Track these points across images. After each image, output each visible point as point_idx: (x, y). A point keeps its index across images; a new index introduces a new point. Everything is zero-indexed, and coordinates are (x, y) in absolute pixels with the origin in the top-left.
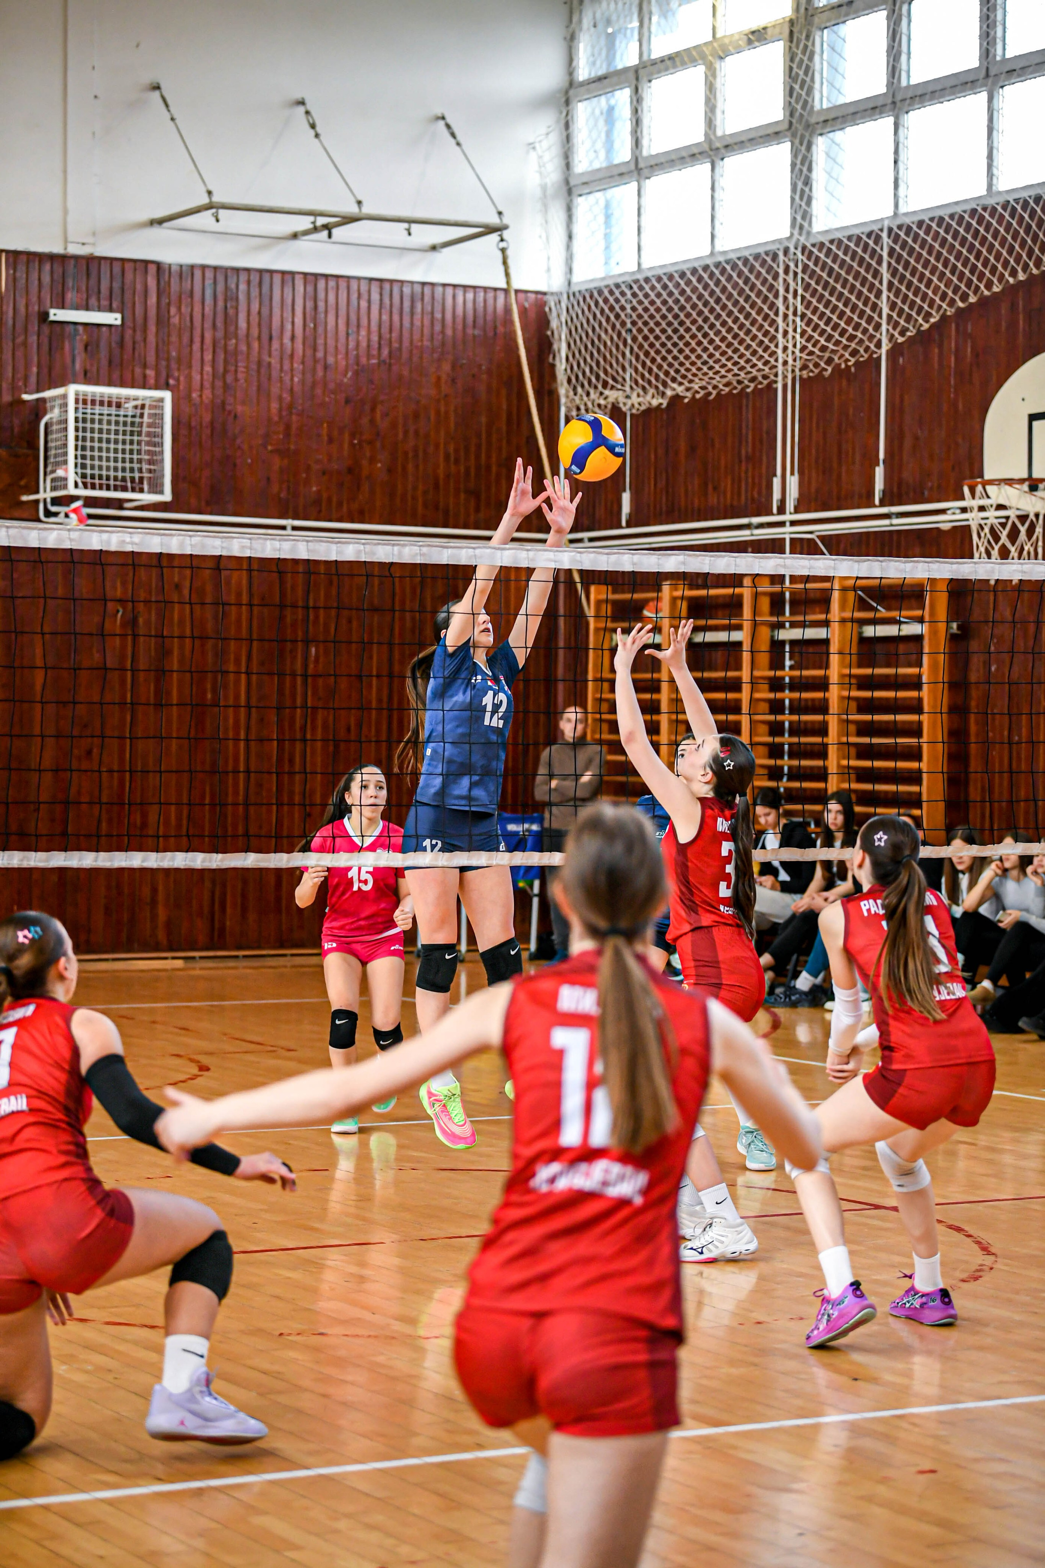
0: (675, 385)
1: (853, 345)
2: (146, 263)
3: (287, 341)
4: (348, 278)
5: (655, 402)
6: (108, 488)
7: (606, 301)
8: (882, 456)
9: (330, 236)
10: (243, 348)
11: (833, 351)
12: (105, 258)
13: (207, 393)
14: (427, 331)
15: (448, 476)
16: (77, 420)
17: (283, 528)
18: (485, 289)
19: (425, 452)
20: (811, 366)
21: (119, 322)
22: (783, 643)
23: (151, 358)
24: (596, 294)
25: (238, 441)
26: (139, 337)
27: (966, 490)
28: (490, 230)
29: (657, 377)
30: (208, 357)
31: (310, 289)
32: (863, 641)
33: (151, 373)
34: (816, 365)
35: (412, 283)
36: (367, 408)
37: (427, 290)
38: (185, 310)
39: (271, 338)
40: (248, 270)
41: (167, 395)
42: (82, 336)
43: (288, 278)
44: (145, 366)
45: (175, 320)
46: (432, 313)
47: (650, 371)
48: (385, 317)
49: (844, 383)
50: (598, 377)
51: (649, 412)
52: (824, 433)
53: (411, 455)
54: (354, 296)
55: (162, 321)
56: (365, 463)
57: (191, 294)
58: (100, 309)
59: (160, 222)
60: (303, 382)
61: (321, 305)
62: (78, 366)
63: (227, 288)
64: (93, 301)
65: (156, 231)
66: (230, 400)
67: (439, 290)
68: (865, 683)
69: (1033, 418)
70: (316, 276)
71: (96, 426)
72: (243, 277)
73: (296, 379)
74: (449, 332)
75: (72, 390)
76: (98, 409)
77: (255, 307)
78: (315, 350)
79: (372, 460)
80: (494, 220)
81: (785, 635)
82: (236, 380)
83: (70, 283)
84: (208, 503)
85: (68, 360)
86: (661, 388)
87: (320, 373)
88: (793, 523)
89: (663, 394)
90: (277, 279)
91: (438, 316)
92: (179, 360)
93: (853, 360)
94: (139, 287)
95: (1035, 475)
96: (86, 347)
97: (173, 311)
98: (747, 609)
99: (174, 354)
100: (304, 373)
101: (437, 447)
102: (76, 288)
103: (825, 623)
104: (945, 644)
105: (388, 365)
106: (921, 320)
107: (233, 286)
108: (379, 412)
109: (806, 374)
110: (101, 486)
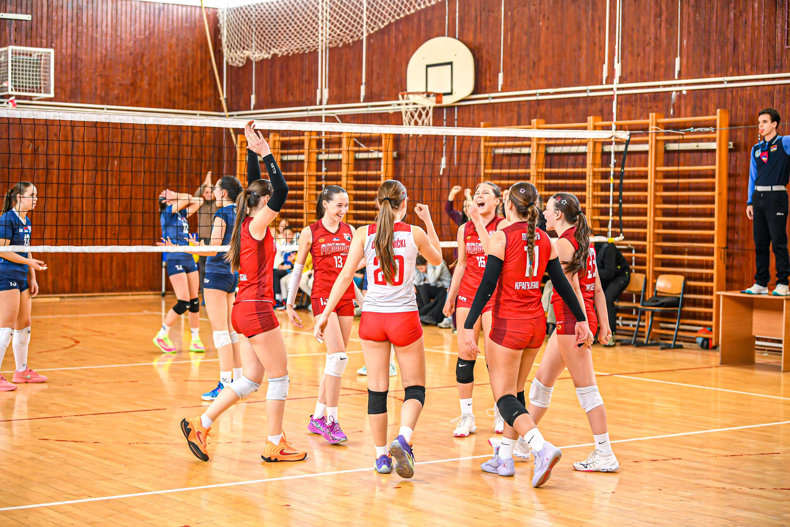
0: (274, 49)
1: (351, 34)
3: (104, 28)
5: (266, 56)
6: (26, 91)
7: (244, 12)
8: (364, 80)
10: (85, 30)
11: (342, 36)
13: (69, 50)
14: (165, 24)
15: (175, 87)
16: (12, 61)
17: (103, 109)
18: (191, 6)
19: (165, 76)
20: (333, 42)
21: (30, 19)
22: (321, 161)
23: (44, 35)
24: (239, 9)
25: (83, 71)
26: (39, 25)
27: (400, 96)
29: (267, 46)
30: (69, 34)
31: (114, 5)
32: (356, 160)
33: (44, 41)
34: (336, 42)
36: (140, 56)
37: (166, 6)
38: (60, 14)
39: (97, 26)
41: (52, 51)
42: (14, 25)
44: (42, 38)
45: (55, 18)
46: (168, 16)
47: (264, 43)
48: (147, 18)
49: (348, 50)
50: (240, 45)
51: (263, 61)
52: (339, 71)
53: (159, 77)
54: (134, 9)
55: (49, 18)
56: (138, 81)
57: (62, 7)
58: (22, 13)
60: (111, 45)
61: (119, 12)
62: (12, 38)
63: (78, 4)
64: (19, 10)
66: (79, 53)
67: (171, 6)
69: (428, 66)
71: (21, 64)
73: (108, 44)
74: (175, 24)
75: (10, 48)
76: (21, 57)
77: (90, 12)
78: (116, 31)
79: (142, 80)
81: (323, 157)
82: (82, 44)
83: (9, 1)
84: (69, 98)
85: (8, 36)
86: (268, 50)
87: (119, 42)
88: (326, 109)
89: (269, 53)
91: (170, 17)
92: (57, 36)
93: (351, 41)
94: (39, 3)
95: (429, 91)
96: (16, 29)
97: (54, 14)
98: (306, 146)
99: (54, 33)
100: (112, 41)
101: (170, 74)
102: (11, 4)
103: (340, 152)
104: (390, 161)
105: (149, 38)
106: (380, 24)
107: (80, 3)
108: (145, 59)
109: (331, 45)
110: (23, 91)
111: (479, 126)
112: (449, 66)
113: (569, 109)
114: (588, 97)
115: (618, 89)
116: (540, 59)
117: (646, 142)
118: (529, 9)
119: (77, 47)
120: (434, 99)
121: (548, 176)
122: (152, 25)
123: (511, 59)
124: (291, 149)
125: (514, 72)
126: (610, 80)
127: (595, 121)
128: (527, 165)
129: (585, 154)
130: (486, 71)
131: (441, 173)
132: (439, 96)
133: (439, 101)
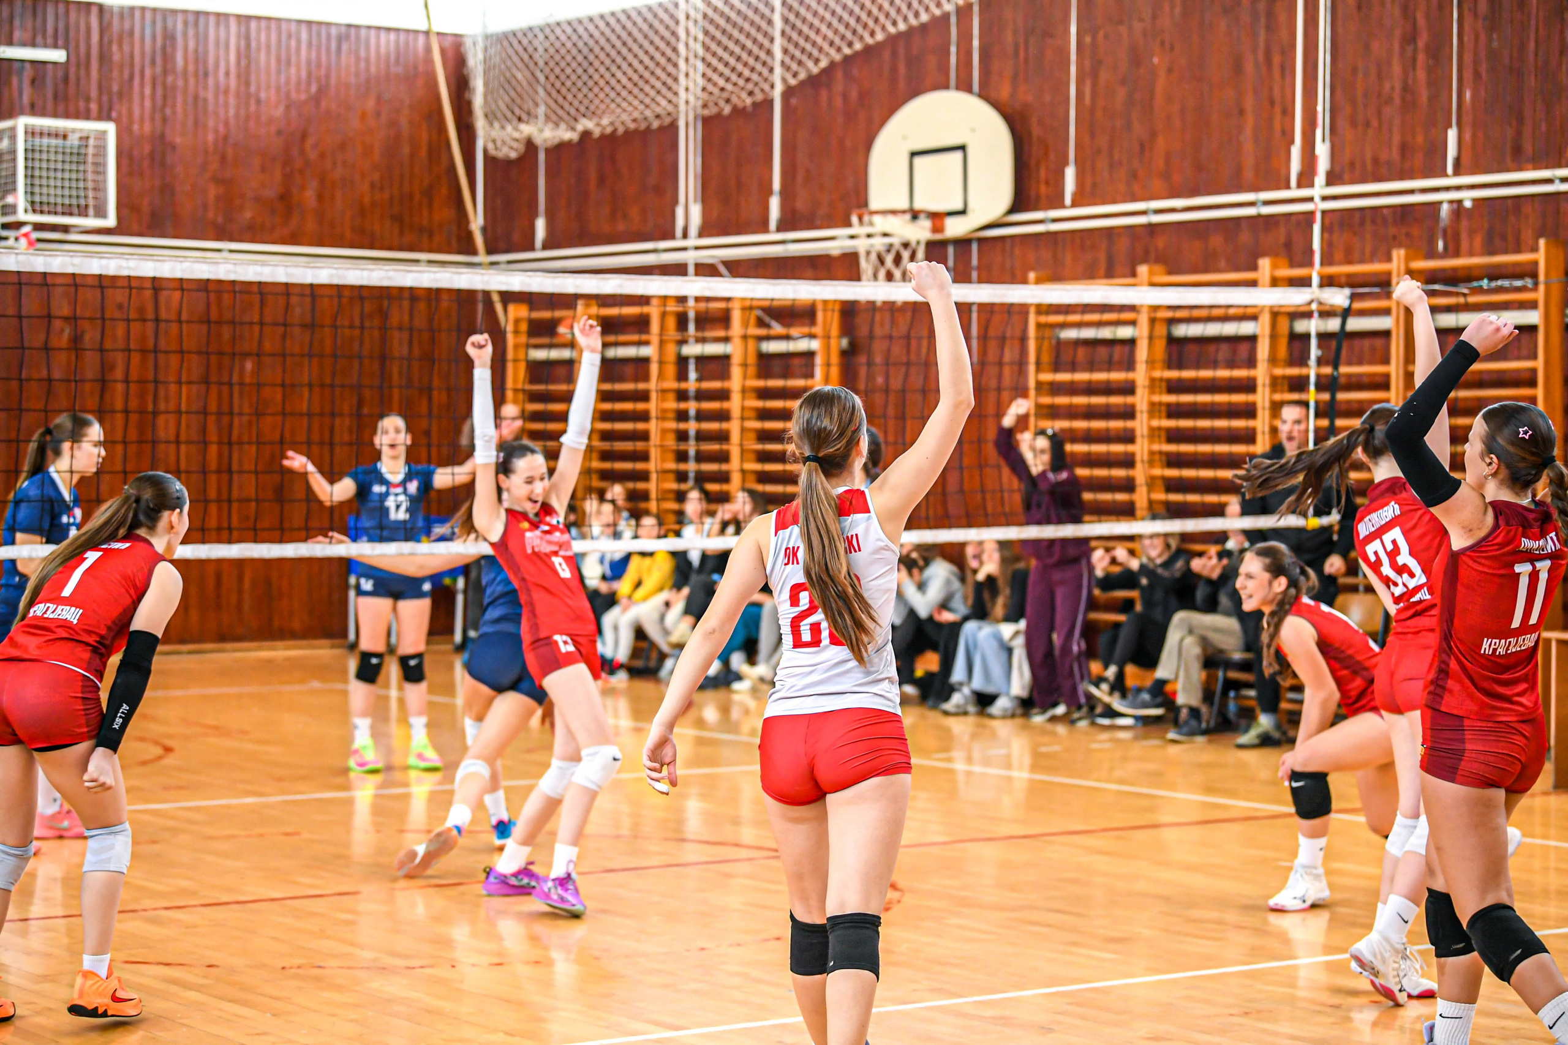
0: (585, 121)
1: (749, 87)
2: (89, 4)
3: (222, 78)
4: (279, 20)
5: (567, 136)
6: (56, 213)
7: (520, 42)
8: (777, 185)
10: (181, 83)
11: (731, 92)
13: (147, 127)
14: (353, 69)
15: (373, 203)
16: (26, 150)
17: (219, 250)
18: (408, 31)
19: (352, 180)
20: (711, 104)
21: (64, 59)
22: (687, 359)
23: (94, 93)
24: (510, 37)
25: (176, 171)
26: (82, 72)
27: (854, 219)
29: (568, 113)
30: (148, 91)
31: (243, 29)
32: (763, 357)
33: (94, 106)
34: (716, 104)
35: (338, 25)
36: (298, 138)
37: (352, 32)
38: (126, 48)
39: (206, 74)
40: (184, 12)
41: (110, 128)
42: (28, 72)
43: (223, 19)
44: (88, 99)
45: (116, 57)
46: (357, 51)
47: (562, 108)
48: (314, 55)
49: (742, 122)
50: (513, 113)
51: (561, 145)
52: (724, 167)
53: (339, 183)
54: (285, 38)
55: (105, 57)
56: (295, 191)
57: (131, 33)
58: (45, 46)
60: (237, 115)
61: (253, 44)
62: (26, 100)
63: (165, 29)
64: (39, 39)
66: (168, 132)
67: (363, 32)
68: (764, 394)
69: (913, 154)
70: (249, 18)
71: (45, 156)
72: (180, 18)
73: (231, 113)
74: (373, 69)
75: (22, 122)
76: (45, 141)
77: (191, 45)
78: (248, 84)
79: (303, 188)
81: (692, 350)
82: (174, 113)
83: (17, 22)
84: (150, 228)
85: (16, 94)
86: (572, 123)
87: (253, 108)
88: (697, 248)
90: (212, 20)
91: (363, 54)
92: (120, 95)
93: (749, 101)
94: (82, 26)
95: (918, 205)
96: (33, 82)
97: (115, 48)
98: (655, 327)
99: (115, 88)
100: (238, 107)
101: (363, 175)
102: (23, 28)
103: (726, 340)
104: (835, 359)
105: (317, 99)
106: (810, 64)
107: (171, 26)
108: (310, 141)
109: (706, 112)
110: (49, 213)
111: (1024, 281)
112: (960, 154)
113: (1216, 241)
114: (1259, 216)
115: (1325, 198)
116: (1153, 134)
117: (1387, 312)
118: (1130, 28)
119: (165, 120)
120: (925, 224)
121: (1174, 387)
122: (323, 72)
123: (1093, 136)
124: (623, 332)
125: (1099, 164)
126: (1306, 178)
127: (1274, 266)
128: (1130, 365)
129: (1252, 339)
130: (1038, 164)
132: (937, 218)
133: (937, 229)
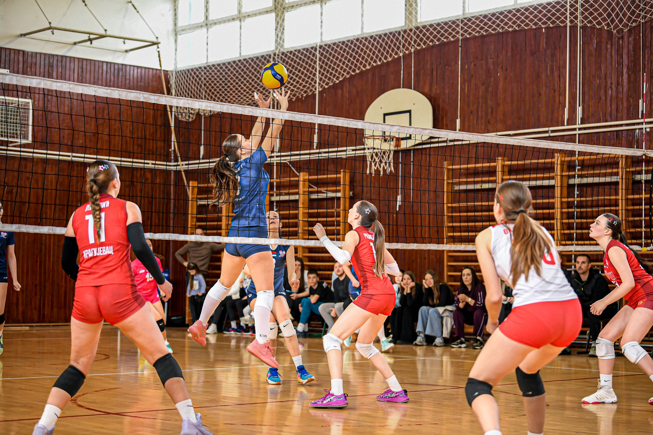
1: (305, 89)
2: (19, 51)
4: (95, 61)
7: (195, 73)
8: (316, 129)
9: (91, 43)
11: (296, 92)
12: (3, 48)
13: (41, 103)
14: (123, 83)
15: (131, 139)
17: (69, 156)
18: (145, 68)
19: (122, 129)
21: (8, 73)
22: (273, 202)
24: (190, 71)
25: (53, 122)
28: (154, 44)
31: (80, 64)
32: (310, 200)
33: (19, 94)
35: (118, 64)
36: (101, 111)
37: (124, 67)
38: (33, 69)
40: (57, 56)
41: (30, 101)
43: (72, 59)
44: (17, 91)
45: (29, 73)
46: (126, 76)
48: (108, 77)
49: (300, 104)
53: (117, 130)
54: (97, 68)
55: (25, 73)
56: (99, 132)
57: (36, 64)
58: (1, 68)
59: (25, 35)
61: (84, 70)
63: (49, 62)
65: (23, 39)
66: (49, 106)
67: (128, 67)
68: (310, 216)
69: (385, 115)
70: (83, 59)
71: (3, 112)
72: (55, 58)
74: (132, 84)
76: (1, 105)
77: (60, 70)
80: (155, 40)
81: (275, 198)
88: (277, 157)
90: (68, 60)
91: (128, 77)
93: (305, 95)
94: (16, 59)
97: (29, 70)
103: (296, 194)
106: (335, 79)
107: (52, 61)
112: (408, 114)
114: (550, 136)
115: (580, 129)
116: (498, 105)
117: (617, 174)
118: (487, 63)
123: (469, 106)
125: (471, 117)
126: (572, 121)
127: (561, 156)
129: (553, 187)
130: (443, 118)
131: (398, 209)
132: (399, 140)
133: (398, 145)
